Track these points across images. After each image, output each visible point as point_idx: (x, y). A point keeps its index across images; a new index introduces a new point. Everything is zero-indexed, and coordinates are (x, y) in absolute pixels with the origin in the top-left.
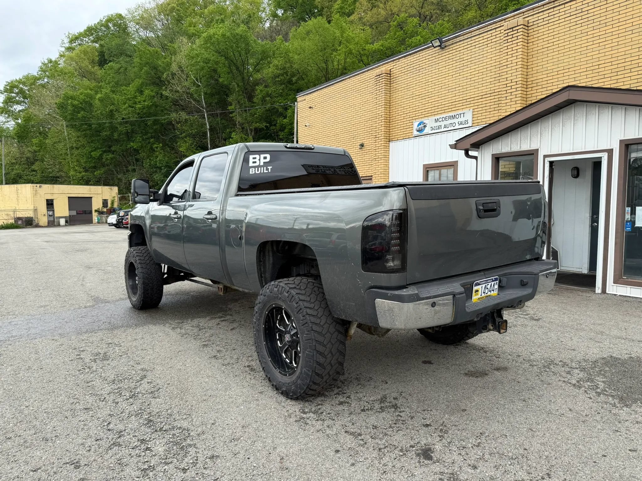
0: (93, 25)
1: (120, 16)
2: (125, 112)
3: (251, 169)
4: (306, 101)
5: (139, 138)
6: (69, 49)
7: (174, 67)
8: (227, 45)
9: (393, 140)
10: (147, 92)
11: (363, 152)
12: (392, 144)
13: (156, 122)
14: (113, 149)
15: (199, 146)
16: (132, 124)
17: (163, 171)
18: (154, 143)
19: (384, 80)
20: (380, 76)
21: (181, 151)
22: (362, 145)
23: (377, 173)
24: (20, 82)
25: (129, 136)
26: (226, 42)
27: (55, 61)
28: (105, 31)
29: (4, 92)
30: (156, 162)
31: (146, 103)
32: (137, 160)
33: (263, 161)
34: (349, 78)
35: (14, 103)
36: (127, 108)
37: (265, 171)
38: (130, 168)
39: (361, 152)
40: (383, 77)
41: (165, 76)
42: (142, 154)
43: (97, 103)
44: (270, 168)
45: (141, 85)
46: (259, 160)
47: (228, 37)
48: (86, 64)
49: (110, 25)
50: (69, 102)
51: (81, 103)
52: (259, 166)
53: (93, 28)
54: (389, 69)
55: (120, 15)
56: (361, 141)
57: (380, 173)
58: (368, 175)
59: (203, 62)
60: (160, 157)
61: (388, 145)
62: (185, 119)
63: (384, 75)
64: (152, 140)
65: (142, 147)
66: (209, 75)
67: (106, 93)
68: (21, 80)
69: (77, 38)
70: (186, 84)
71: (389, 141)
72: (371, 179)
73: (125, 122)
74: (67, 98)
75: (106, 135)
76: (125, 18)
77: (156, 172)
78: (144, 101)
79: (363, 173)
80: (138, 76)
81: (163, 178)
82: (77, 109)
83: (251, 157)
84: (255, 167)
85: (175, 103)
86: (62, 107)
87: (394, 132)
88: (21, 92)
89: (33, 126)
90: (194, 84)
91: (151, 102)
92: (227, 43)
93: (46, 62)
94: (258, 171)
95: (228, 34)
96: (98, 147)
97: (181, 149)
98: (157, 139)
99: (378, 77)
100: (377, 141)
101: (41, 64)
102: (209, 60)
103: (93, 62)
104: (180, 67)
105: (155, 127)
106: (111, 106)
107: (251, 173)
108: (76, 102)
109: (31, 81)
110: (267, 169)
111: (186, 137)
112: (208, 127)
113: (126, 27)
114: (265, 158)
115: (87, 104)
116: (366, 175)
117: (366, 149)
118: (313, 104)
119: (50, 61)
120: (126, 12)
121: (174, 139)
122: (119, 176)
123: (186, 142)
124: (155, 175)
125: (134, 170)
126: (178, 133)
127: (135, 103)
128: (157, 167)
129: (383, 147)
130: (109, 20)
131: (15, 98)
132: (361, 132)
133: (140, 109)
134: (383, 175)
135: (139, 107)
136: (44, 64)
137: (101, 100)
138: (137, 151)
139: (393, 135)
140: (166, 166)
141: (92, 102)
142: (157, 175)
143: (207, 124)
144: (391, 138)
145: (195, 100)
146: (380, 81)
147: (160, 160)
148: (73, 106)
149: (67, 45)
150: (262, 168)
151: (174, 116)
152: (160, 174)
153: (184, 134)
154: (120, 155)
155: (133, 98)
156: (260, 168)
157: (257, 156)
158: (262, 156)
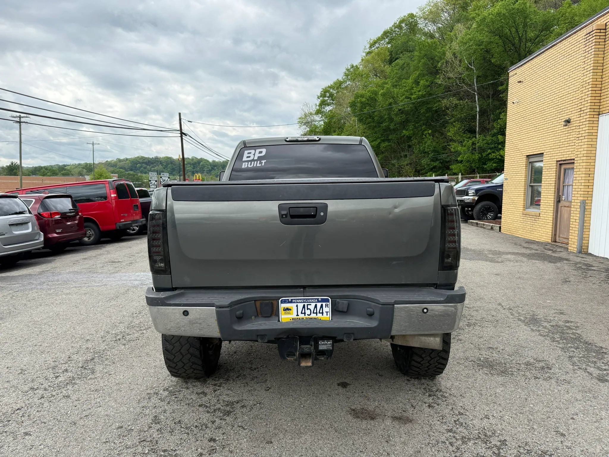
0: (388, 29)
1: (412, 16)
2: (403, 103)
3: (244, 163)
4: (517, 75)
5: (411, 127)
6: (369, 53)
7: (449, 55)
8: (502, 22)
9: (604, 112)
10: (422, 83)
11: (569, 129)
12: (601, 118)
13: (429, 110)
14: (390, 138)
15: (467, 130)
16: (407, 113)
17: (430, 156)
18: (425, 130)
19: (594, 38)
20: (591, 34)
21: (449, 136)
22: (568, 121)
23: (579, 156)
24: (330, 87)
25: (404, 124)
26: (501, 19)
27: (356, 66)
28: (398, 32)
29: (320, 97)
30: (425, 147)
31: (420, 93)
32: (409, 146)
33: (257, 155)
34: (561, 42)
35: (326, 105)
36: (403, 99)
37: (258, 165)
38: (403, 154)
39: (567, 130)
40: (594, 35)
41: (439, 65)
42: (414, 141)
43: (380, 98)
44: (263, 161)
45: (418, 76)
46: (254, 155)
47: (504, 14)
48: (379, 65)
49: (403, 25)
50: (359, 100)
51: (368, 100)
52: (253, 160)
53: (389, 32)
54: (605, 22)
55: (412, 14)
56: (568, 116)
57: (582, 155)
58: (567, 158)
59: (476, 45)
60: (429, 142)
61: (597, 119)
62: (456, 104)
63: (595, 31)
64: (424, 127)
65: (414, 134)
66: (481, 57)
67: (388, 88)
68: (332, 85)
69: (375, 43)
70: (460, 69)
71: (599, 115)
72: (574, 163)
73: (401, 112)
74: (357, 97)
75: (386, 126)
76: (416, 16)
77: (424, 157)
78: (419, 91)
79: (567, 156)
80: (416, 68)
81: (429, 163)
82: (364, 105)
83: (246, 152)
84: (248, 161)
85: (448, 89)
86: (353, 105)
87: (605, 103)
88: (331, 95)
89: (335, 123)
90: (468, 69)
91: (425, 91)
92: (503, 20)
93: (349, 67)
94: (251, 165)
95: (504, 11)
96: (378, 137)
97: (449, 134)
98: (429, 126)
99: (588, 35)
100: (582, 115)
101: (345, 70)
102: (483, 42)
103: (384, 61)
104: (454, 54)
105: (427, 115)
106: (390, 99)
107: (243, 167)
108: (364, 100)
109: (338, 85)
110: (261, 163)
111: (455, 122)
112: (478, 109)
113: (416, 24)
114: (260, 152)
115: (372, 100)
116: (569, 158)
117: (572, 126)
118: (523, 78)
119: (352, 67)
120: (417, 10)
121: (444, 124)
122: (393, 162)
123: (454, 126)
124: (423, 159)
125: (406, 156)
126: (448, 118)
127: (412, 94)
128: (426, 152)
129: (588, 122)
130: (402, 21)
131: (327, 100)
132: (569, 105)
133: (415, 99)
134: (585, 158)
135: (414, 98)
136: (348, 70)
137: (383, 95)
138: (409, 138)
139: (604, 106)
140: (434, 151)
141: (376, 97)
142: (424, 160)
143: (478, 106)
144: (601, 110)
145: (467, 84)
146: (590, 40)
147: (428, 145)
148: (361, 103)
149: (368, 50)
150: (256, 162)
151: (445, 102)
152: (427, 159)
153: (453, 119)
154: (395, 143)
155: (410, 89)
156: (253, 162)
157: (253, 151)
158: (258, 151)
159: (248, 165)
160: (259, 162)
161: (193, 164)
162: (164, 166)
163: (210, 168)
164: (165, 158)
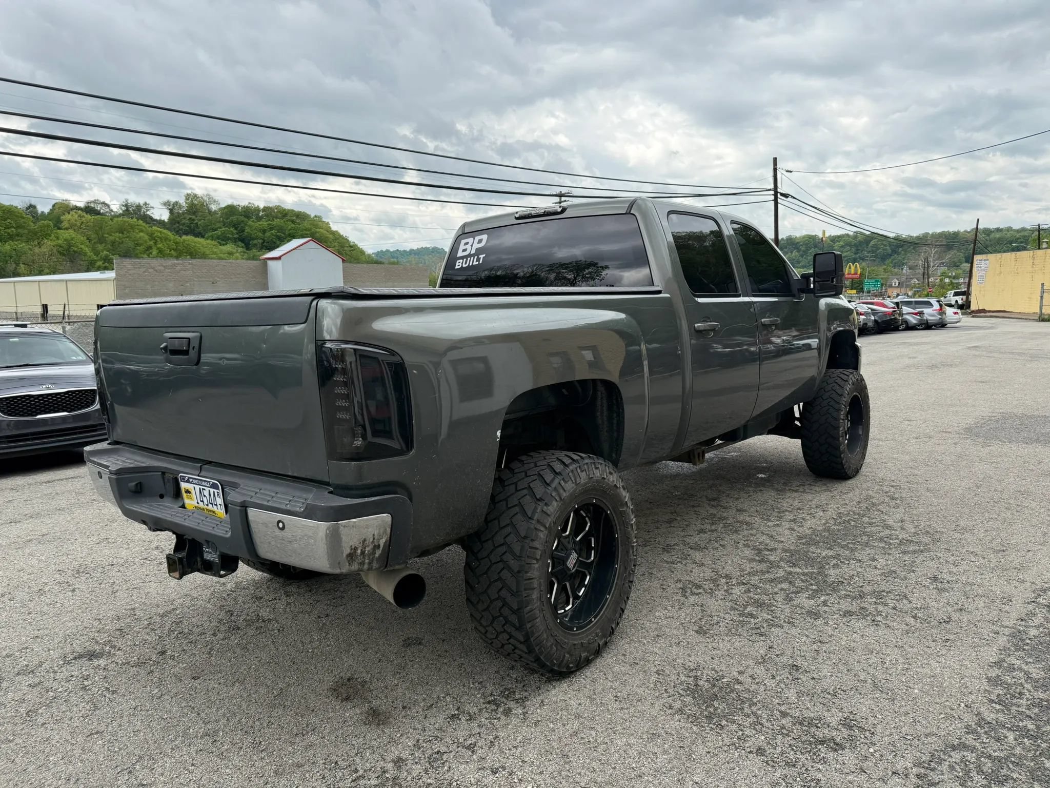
3: (458, 262)
33: (476, 246)
37: (475, 263)
44: (482, 257)
83: (463, 242)
84: (463, 258)
94: (466, 263)
107: (456, 267)
114: (480, 241)
156: (469, 259)
157: (470, 240)
158: (477, 238)
159: (462, 263)
160: (476, 257)
161: (855, 245)
162: (801, 253)
163: (890, 251)
164: (804, 237)
